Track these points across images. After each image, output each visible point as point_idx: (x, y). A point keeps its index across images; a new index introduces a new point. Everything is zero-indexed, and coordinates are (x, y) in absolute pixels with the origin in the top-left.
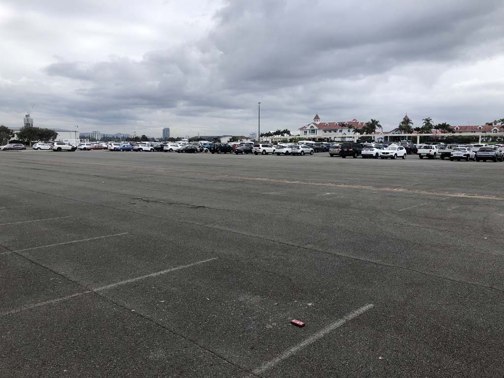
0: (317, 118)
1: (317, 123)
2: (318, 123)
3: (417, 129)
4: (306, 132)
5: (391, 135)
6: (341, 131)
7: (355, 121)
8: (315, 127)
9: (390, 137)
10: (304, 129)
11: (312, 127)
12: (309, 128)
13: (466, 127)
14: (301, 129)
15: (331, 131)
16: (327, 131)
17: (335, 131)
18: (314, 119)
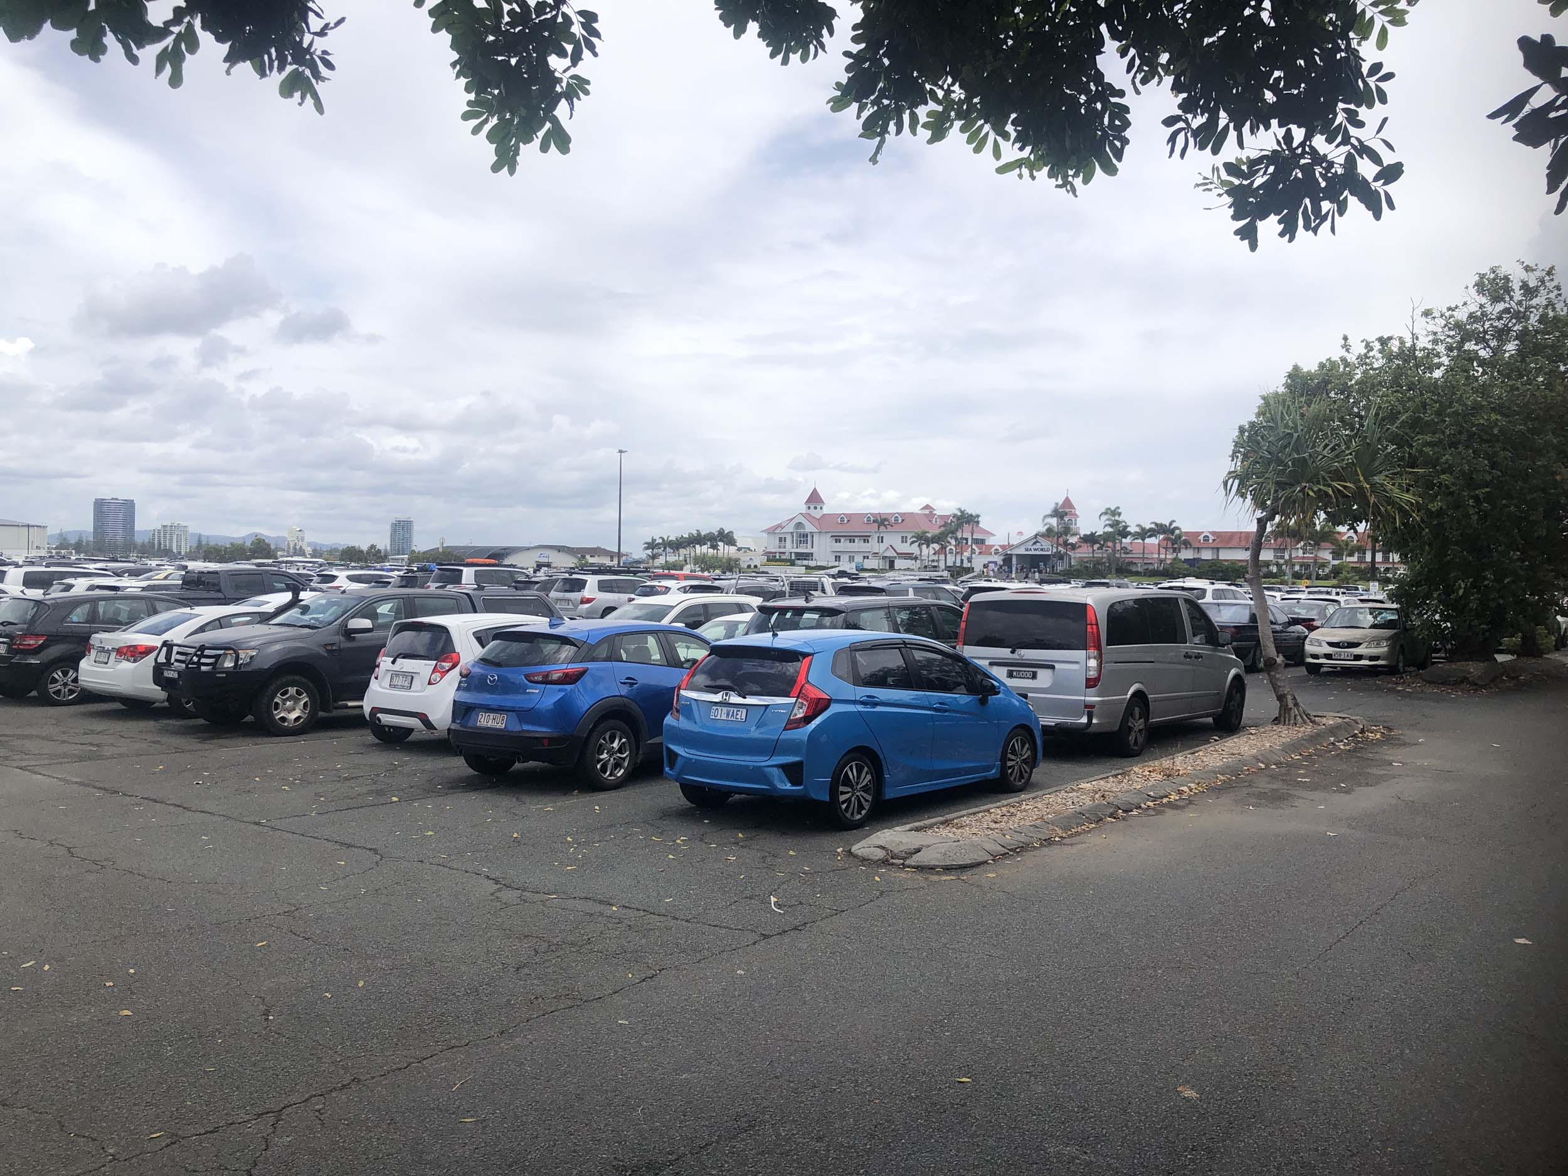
0: (815, 499)
1: (812, 512)
2: (817, 514)
3: (1090, 539)
4: (785, 538)
5: (1022, 551)
6: (881, 540)
7: (927, 512)
8: (809, 528)
9: (1018, 555)
10: (778, 531)
11: (799, 525)
12: (790, 528)
13: (1232, 535)
14: (771, 531)
15: (854, 540)
16: (842, 540)
17: (864, 540)
18: (807, 502)
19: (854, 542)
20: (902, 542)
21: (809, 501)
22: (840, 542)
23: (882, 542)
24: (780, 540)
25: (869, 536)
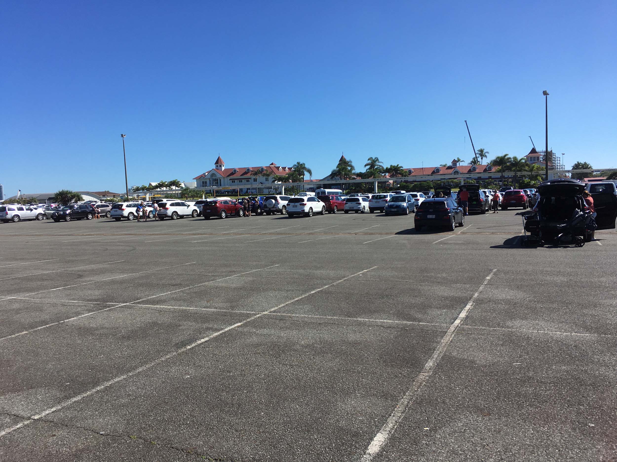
0: (219, 162)
1: (219, 168)
2: (221, 169)
3: (360, 175)
4: (206, 182)
6: (255, 180)
7: (273, 166)
8: (218, 176)
10: (202, 178)
11: (213, 175)
12: (208, 176)
13: (422, 169)
14: (198, 179)
15: (242, 181)
16: (236, 181)
17: (247, 181)
18: (215, 164)
19: (242, 182)
20: (266, 180)
21: (217, 163)
22: (235, 182)
23: (256, 181)
24: (203, 182)
25: (250, 178)
